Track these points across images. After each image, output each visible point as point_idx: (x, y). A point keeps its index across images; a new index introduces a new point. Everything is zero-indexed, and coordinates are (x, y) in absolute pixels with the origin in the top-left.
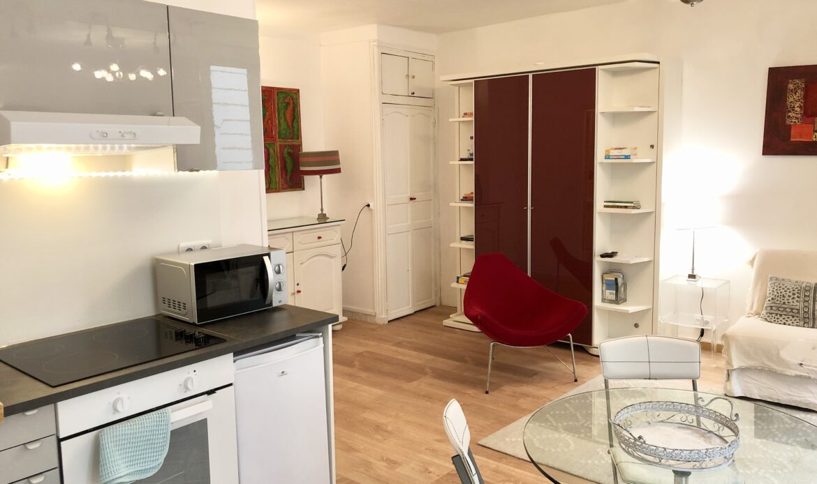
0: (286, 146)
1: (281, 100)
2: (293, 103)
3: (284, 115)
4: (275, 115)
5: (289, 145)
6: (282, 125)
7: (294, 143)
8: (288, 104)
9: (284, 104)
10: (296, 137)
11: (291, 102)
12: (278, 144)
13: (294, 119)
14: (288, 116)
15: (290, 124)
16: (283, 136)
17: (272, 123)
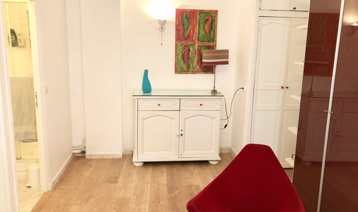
0: (203, 46)
1: (202, 18)
2: (212, 19)
3: (204, 27)
4: (196, 27)
5: (205, 46)
6: (201, 33)
7: (210, 44)
8: (207, 20)
9: (204, 20)
10: (212, 41)
11: (210, 18)
12: (197, 45)
13: (212, 29)
14: (206, 27)
15: (208, 33)
16: (201, 40)
17: (193, 32)
